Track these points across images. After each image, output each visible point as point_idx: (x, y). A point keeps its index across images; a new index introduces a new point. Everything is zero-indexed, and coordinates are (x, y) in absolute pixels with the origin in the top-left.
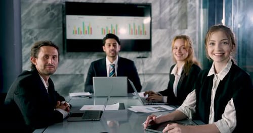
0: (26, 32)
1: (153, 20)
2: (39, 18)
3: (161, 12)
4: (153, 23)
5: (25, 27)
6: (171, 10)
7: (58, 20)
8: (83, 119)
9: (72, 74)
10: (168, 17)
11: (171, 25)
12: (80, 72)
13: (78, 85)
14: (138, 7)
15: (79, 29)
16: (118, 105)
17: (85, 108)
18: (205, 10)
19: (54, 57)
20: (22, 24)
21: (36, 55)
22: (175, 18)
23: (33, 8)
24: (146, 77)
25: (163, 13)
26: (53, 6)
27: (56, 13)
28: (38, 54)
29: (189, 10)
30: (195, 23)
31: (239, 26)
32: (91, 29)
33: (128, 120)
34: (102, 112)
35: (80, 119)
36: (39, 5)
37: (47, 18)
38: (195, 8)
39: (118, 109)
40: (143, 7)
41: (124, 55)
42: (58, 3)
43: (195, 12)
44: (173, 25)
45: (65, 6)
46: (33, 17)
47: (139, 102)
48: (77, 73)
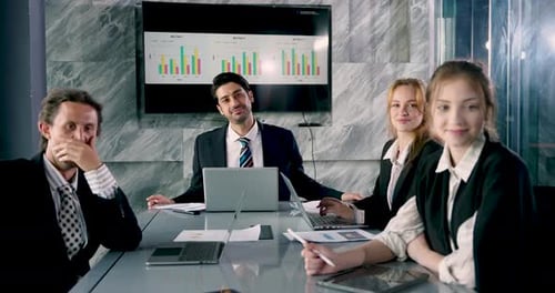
0: (56, 69)
1: (334, 43)
2: (83, 37)
3: (351, 26)
4: (333, 50)
5: (54, 57)
6: (373, 20)
7: (125, 42)
8: (181, 260)
9: (156, 162)
10: (367, 36)
11: (374, 53)
12: (174, 156)
13: (170, 185)
14: (302, 13)
15: (171, 61)
16: (256, 230)
17: (185, 236)
18: (449, 20)
19: (87, 128)
20: (47, 50)
21: (51, 118)
22: (382, 38)
23: (71, 15)
24: (320, 168)
25: (356, 28)
26: (115, 11)
27: (121, 27)
28: (54, 117)
29: (413, 21)
30: (426, 49)
31: (523, 56)
32: (199, 61)
33: (280, 262)
34: (222, 245)
35: (174, 259)
36: (85, 8)
37: (103, 37)
38: (427, 15)
39: (257, 239)
40: (313, 13)
41: (270, 120)
42: (126, 4)
43: (427, 24)
44: (378, 53)
45: (141, 12)
46: (71, 36)
47: (304, 222)
48: (169, 158)
